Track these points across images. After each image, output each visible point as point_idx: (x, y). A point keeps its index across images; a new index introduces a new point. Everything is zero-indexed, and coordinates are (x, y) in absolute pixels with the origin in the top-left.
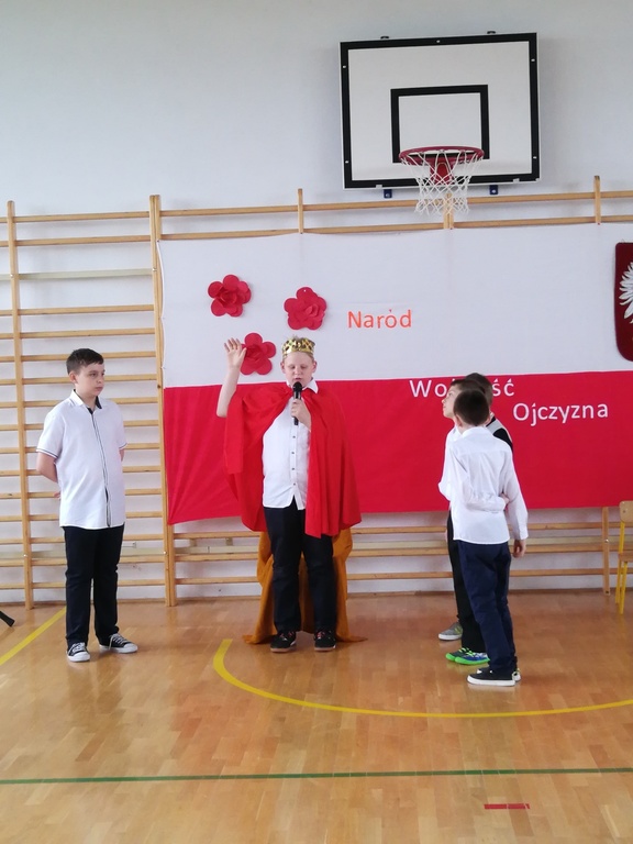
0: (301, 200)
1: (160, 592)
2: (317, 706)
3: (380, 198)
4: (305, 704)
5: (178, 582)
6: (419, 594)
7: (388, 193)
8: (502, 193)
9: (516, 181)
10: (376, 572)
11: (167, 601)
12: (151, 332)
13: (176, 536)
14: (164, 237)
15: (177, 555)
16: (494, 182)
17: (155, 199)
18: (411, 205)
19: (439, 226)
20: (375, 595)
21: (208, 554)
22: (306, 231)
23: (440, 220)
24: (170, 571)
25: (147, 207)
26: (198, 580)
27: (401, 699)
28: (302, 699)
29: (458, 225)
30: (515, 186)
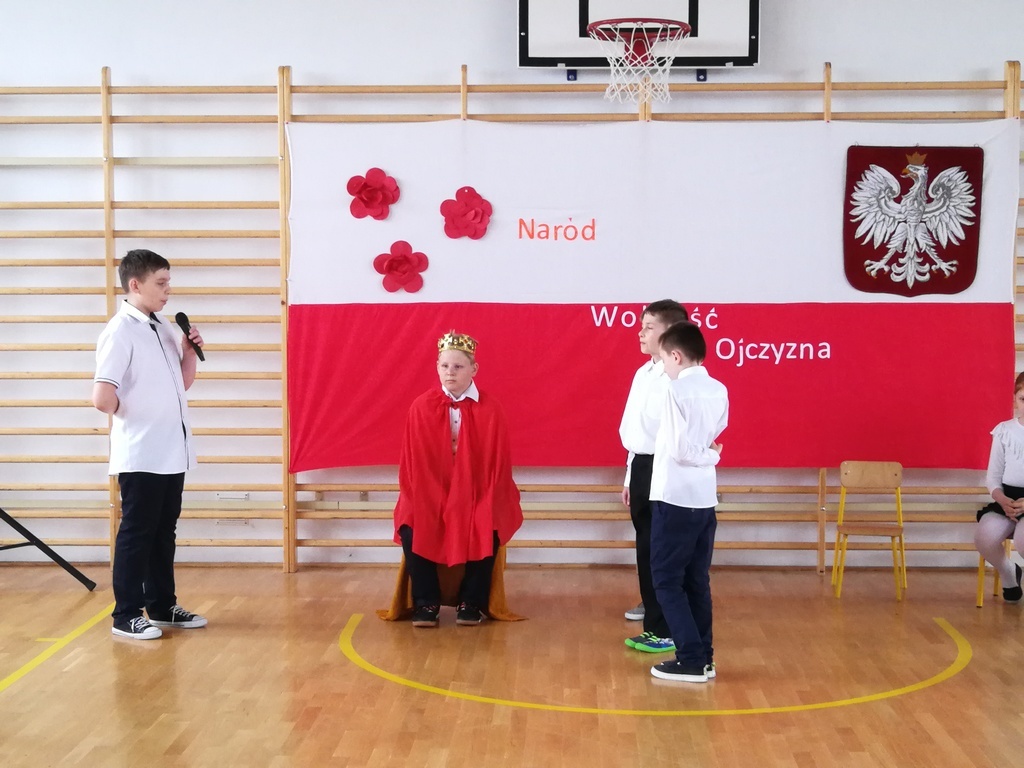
0: (465, 79)
1: (276, 555)
2: (464, 696)
3: (562, 80)
4: (449, 693)
5: (299, 543)
6: (594, 567)
7: (572, 75)
8: (711, 79)
9: (729, 65)
10: (541, 539)
11: (285, 566)
12: (275, 236)
13: (299, 487)
14: (295, 119)
15: (298, 510)
16: (702, 65)
17: (285, 70)
18: (600, 89)
19: (634, 118)
20: (540, 566)
21: (338, 510)
22: (471, 117)
23: (635, 109)
24: (290, 529)
25: (274, 80)
26: (324, 542)
27: (567, 691)
28: (446, 687)
29: (656, 117)
30: (728, 71)
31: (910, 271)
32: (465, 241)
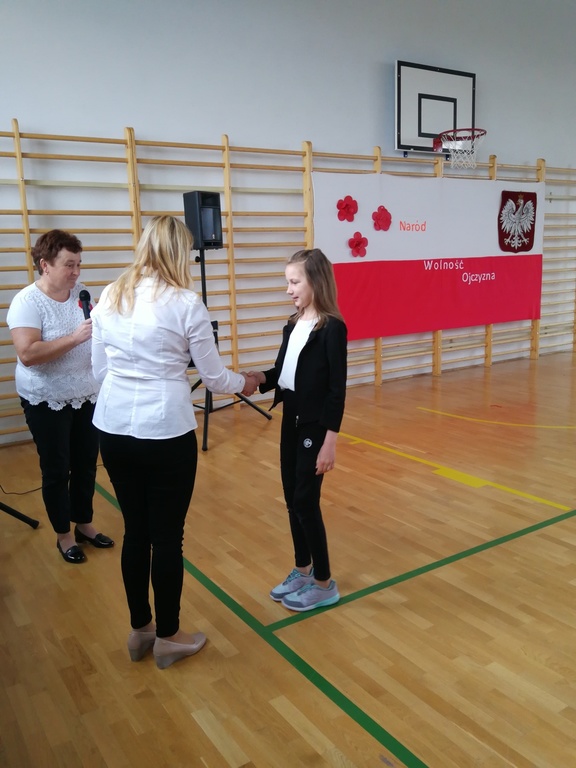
0: (380, 153)
7: (405, 153)
17: (309, 143)
29: (445, 176)
31: (516, 243)
32: (381, 232)
